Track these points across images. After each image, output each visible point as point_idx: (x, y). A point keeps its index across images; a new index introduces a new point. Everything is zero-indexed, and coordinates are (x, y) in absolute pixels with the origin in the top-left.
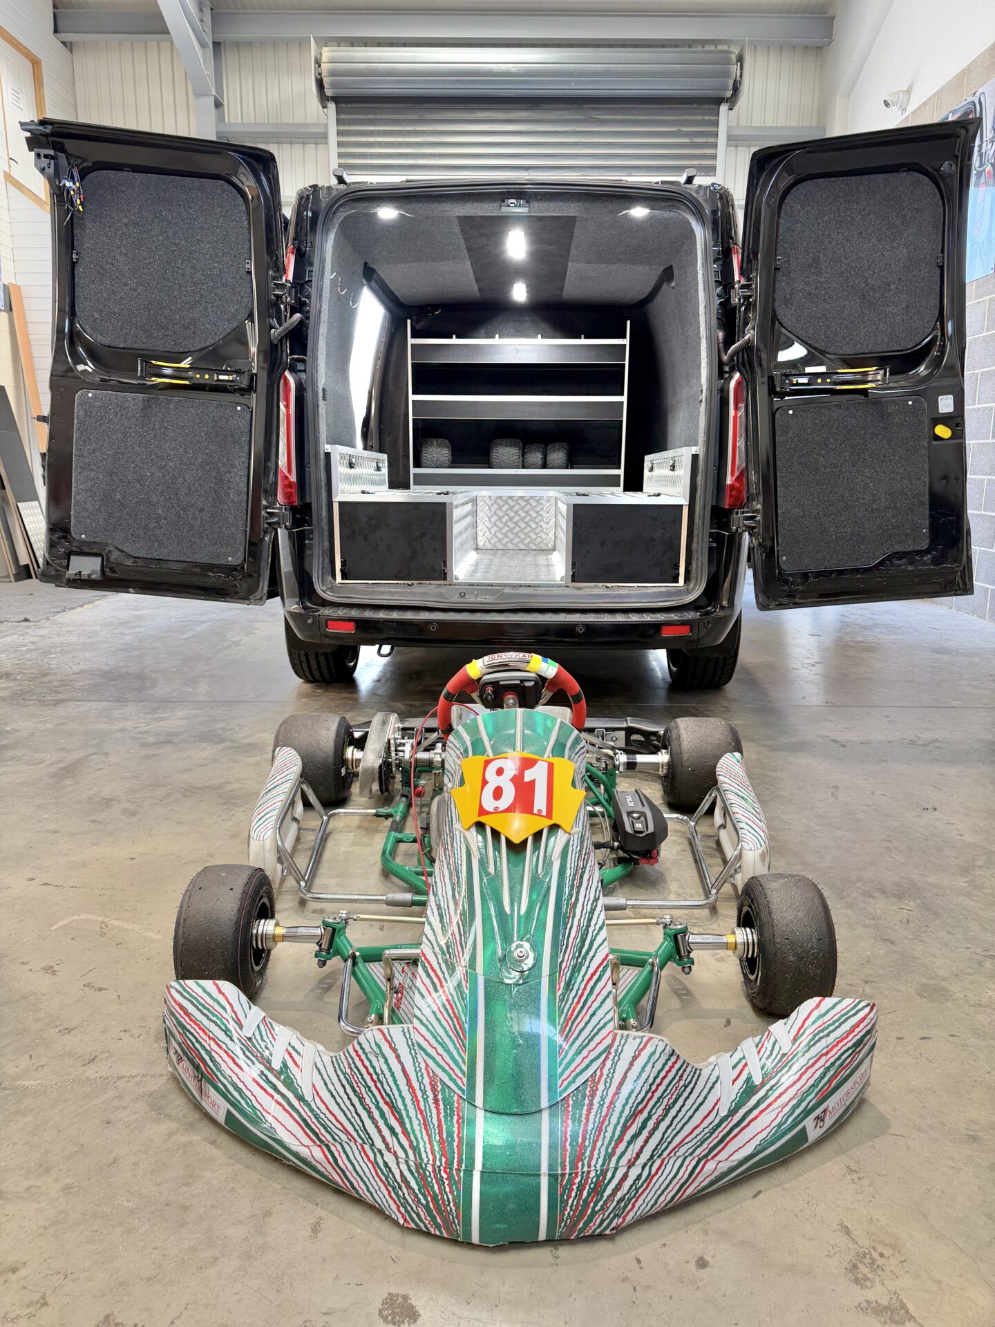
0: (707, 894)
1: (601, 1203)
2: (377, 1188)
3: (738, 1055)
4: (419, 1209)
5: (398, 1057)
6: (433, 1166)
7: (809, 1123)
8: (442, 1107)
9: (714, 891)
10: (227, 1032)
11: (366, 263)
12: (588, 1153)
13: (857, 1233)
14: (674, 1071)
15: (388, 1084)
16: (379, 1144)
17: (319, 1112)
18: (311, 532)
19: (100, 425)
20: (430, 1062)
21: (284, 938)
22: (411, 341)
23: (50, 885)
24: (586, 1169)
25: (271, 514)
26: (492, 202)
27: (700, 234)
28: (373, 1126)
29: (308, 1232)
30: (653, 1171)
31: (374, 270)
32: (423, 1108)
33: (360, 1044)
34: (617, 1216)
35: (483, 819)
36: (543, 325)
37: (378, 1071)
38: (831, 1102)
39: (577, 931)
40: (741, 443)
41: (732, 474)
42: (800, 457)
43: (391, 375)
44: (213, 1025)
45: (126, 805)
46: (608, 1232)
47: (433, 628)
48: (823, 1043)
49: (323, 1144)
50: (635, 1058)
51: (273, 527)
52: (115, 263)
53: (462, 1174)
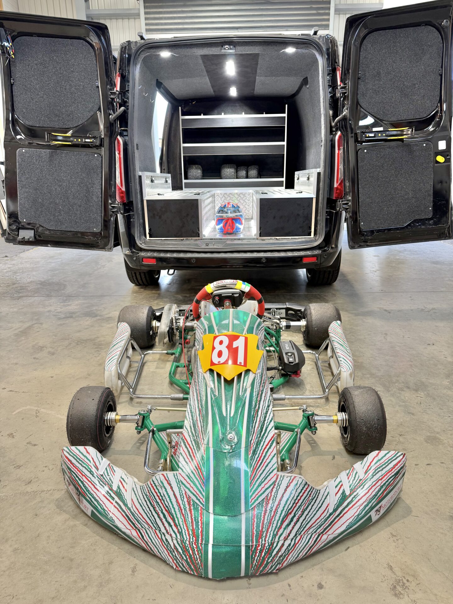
0: (324, 391)
1: (271, 558)
2: (163, 551)
3: (338, 480)
4: (183, 562)
5: (171, 488)
6: (189, 541)
7: (373, 513)
8: (193, 513)
9: (327, 390)
10: (91, 472)
11: (157, 80)
12: (264, 535)
13: (396, 569)
14: (306, 493)
15: (167, 502)
16: (163, 530)
17: (134, 513)
18: (133, 215)
19: (29, 165)
20: (187, 490)
21: (120, 421)
22: (181, 117)
23: (13, 391)
24: (263, 542)
25: (113, 207)
26: (217, 47)
27: (321, 62)
28: (160, 521)
29: (130, 572)
30: (296, 542)
31: (161, 83)
32: (184, 513)
33: (153, 481)
34: (279, 564)
35: (213, 368)
36: (245, 108)
37: (162, 495)
38: (383, 503)
39: (259, 424)
40: (341, 167)
41: (337, 182)
42: (370, 173)
43: (172, 134)
44: (84, 469)
45: (50, 349)
46: (274, 571)
47: (193, 261)
48: (380, 474)
49: (137, 529)
50: (287, 487)
51: (116, 213)
52: (32, 84)
53: (203, 546)
